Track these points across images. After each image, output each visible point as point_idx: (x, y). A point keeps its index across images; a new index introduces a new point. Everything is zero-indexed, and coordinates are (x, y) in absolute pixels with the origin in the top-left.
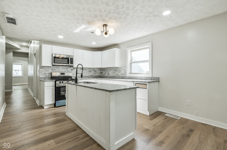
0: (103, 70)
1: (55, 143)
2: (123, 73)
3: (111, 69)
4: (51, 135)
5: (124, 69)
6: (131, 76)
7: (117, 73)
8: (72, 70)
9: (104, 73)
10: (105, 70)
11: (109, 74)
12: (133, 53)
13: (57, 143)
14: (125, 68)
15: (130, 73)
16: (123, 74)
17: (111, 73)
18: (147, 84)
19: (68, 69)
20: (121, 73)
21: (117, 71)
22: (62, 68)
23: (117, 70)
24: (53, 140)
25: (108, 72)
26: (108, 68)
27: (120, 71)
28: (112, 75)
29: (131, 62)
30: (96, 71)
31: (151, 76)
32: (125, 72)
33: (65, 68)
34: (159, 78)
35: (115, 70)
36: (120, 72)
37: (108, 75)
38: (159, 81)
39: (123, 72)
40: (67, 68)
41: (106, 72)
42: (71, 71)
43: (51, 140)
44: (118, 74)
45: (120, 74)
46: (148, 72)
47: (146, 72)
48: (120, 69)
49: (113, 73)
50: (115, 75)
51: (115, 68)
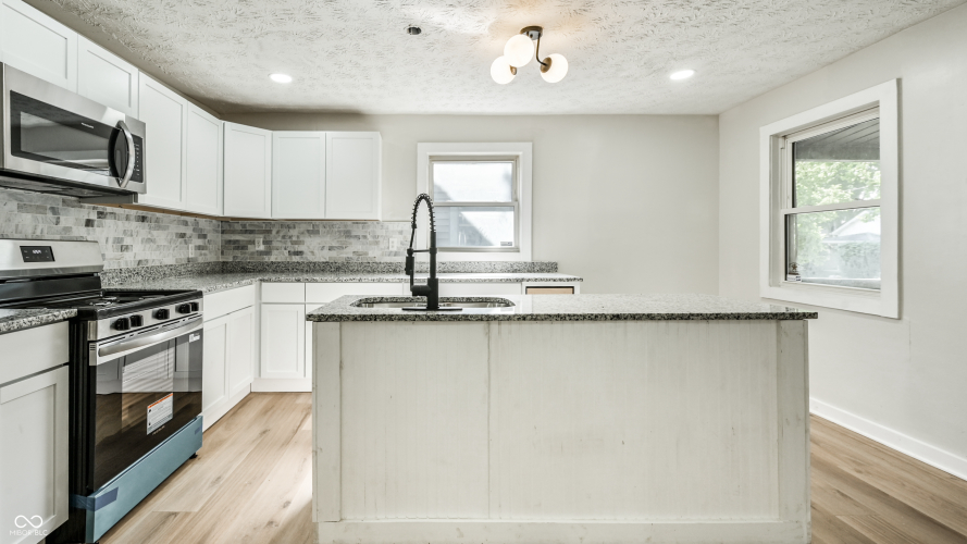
0: (252, 232)
2: (395, 249)
3: (314, 227)
5: (400, 233)
7: (356, 246)
8: (89, 223)
9: (262, 248)
10: (269, 232)
11: (299, 253)
14: (408, 224)
16: (396, 254)
17: (315, 249)
19: (62, 218)
20: (382, 246)
21: (358, 237)
22: (13, 205)
23: (361, 234)
25: (298, 243)
26: (288, 224)
27: (375, 237)
28: (323, 256)
30: (205, 236)
31: (529, 260)
33: (40, 209)
35: (348, 234)
36: (377, 243)
37: (296, 259)
39: (393, 245)
40: (54, 210)
41: (275, 244)
42: (82, 231)
44: (366, 254)
46: (510, 244)
47: (499, 246)
48: (379, 232)
49: (331, 249)
50: (345, 256)
51: (345, 226)
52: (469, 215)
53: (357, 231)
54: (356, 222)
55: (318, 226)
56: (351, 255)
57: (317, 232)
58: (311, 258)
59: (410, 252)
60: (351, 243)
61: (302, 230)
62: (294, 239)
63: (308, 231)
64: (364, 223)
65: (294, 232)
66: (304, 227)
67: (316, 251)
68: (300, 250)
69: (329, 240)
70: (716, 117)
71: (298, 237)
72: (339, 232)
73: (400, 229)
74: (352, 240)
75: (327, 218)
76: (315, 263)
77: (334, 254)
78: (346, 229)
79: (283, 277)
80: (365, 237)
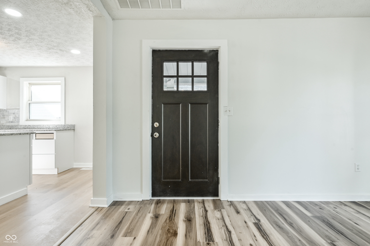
2: (11, 120)
5: (14, 113)
6: (29, 124)
12: (33, 87)
14: (17, 110)
15: (27, 120)
16: (12, 122)
18: (55, 132)
27: (4, 115)
29: (30, 102)
31: (63, 124)
32: (17, 118)
34: (74, 126)
36: (4, 118)
38: (74, 130)
39: (11, 118)
45: (4, 122)
46: (60, 118)
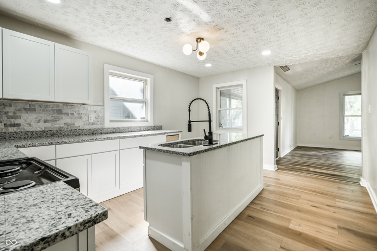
1: (292, 222)
2: (92, 121)
3: (31, 106)
4: (286, 237)
7: (66, 120)
13: (289, 220)
14: (99, 107)
15: (110, 121)
16: (93, 124)
17: (30, 122)
20: (84, 119)
21: (67, 114)
23: (69, 112)
24: (290, 227)
25: (15, 117)
27: (79, 114)
32: (101, 118)
35: (60, 112)
36: (81, 118)
37: (11, 130)
43: (293, 228)
44: (73, 124)
45: (80, 124)
46: (144, 118)
47: (140, 119)
48: (82, 111)
49: (46, 121)
50: (57, 126)
51: (58, 106)
52: (127, 105)
53: (66, 110)
54: (66, 104)
55: (34, 105)
56: (62, 125)
57: (34, 110)
58: (28, 128)
59: (190, 122)
60: (62, 118)
61: (19, 107)
62: (10, 114)
63: (25, 109)
64: (71, 105)
65: (11, 110)
66: (20, 106)
67: (32, 123)
68: (16, 122)
69: (44, 116)
70: (198, 78)
71: (14, 113)
72: (53, 110)
73: (94, 110)
74: (63, 116)
75: (57, 101)
76: (32, 132)
77: (48, 125)
78: (57, 108)
79: (36, 142)
80: (72, 114)
